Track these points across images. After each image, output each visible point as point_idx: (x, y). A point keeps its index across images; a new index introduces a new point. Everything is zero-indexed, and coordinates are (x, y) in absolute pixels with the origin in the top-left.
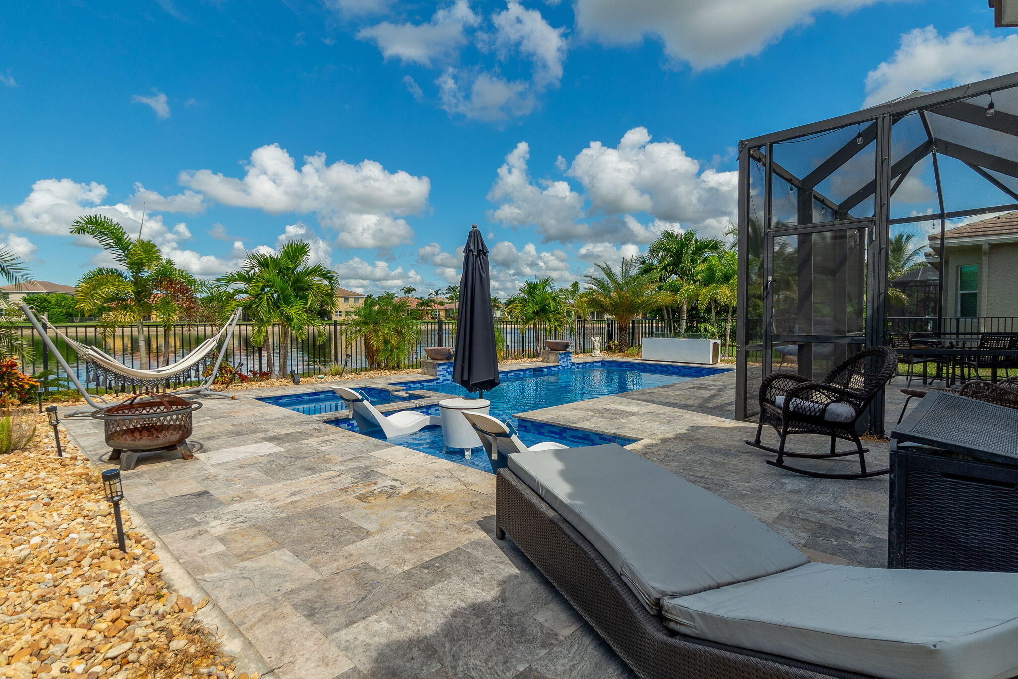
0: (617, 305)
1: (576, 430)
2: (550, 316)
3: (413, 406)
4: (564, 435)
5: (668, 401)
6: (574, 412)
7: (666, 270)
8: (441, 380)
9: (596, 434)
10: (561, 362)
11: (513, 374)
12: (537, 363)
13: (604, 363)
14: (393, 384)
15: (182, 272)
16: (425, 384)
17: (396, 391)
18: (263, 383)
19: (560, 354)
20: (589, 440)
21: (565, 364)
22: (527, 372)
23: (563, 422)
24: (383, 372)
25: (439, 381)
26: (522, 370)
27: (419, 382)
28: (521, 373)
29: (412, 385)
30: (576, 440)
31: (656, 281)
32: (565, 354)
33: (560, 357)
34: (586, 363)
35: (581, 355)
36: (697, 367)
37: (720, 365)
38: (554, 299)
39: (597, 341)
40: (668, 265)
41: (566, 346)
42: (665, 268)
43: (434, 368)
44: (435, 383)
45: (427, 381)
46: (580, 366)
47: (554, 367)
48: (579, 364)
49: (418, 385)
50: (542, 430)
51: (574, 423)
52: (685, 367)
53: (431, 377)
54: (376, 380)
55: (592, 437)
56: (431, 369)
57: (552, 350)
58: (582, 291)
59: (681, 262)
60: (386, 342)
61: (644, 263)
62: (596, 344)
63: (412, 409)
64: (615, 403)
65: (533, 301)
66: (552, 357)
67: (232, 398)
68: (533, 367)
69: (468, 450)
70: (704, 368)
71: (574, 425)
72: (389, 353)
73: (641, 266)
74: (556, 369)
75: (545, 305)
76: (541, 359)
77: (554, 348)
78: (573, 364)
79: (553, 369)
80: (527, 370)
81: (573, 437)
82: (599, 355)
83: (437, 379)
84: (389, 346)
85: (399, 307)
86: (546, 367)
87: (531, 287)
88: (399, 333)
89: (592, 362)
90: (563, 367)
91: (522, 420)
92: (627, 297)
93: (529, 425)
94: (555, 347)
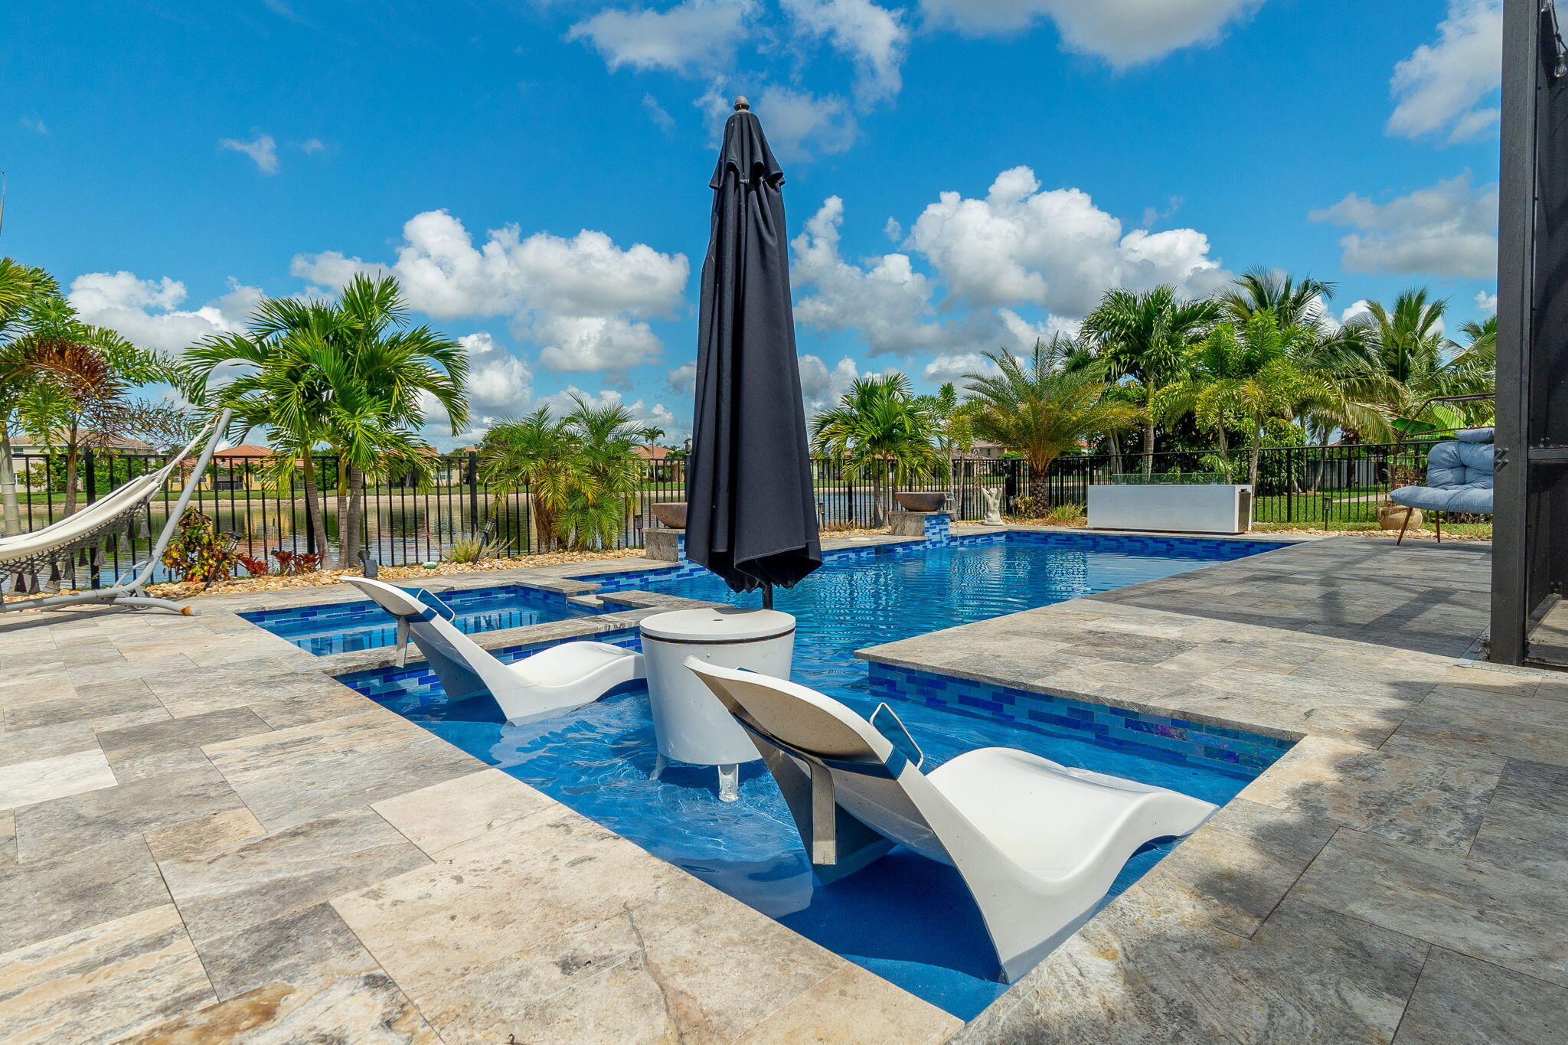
0: (1028, 427)
1: (1047, 697)
2: (904, 446)
3: (601, 627)
4: (1007, 709)
5: (1221, 608)
6: (1016, 641)
7: (1119, 361)
8: (686, 571)
9: (1116, 710)
10: (928, 535)
11: (835, 557)
12: (881, 537)
13: (1010, 535)
14: (582, 578)
15: (107, 334)
16: (652, 578)
17: (580, 593)
18: (296, 580)
19: (928, 518)
20: (1089, 727)
21: (936, 538)
22: (864, 554)
23: (1001, 674)
24: (567, 556)
25: (681, 572)
26: (853, 550)
27: (638, 574)
28: (852, 555)
29: (623, 581)
30: (1047, 727)
31: (1100, 381)
32: (936, 517)
33: (926, 524)
34: (977, 536)
35: (962, 524)
36: (1210, 541)
37: (1250, 535)
38: (911, 414)
39: (993, 494)
40: (1122, 352)
41: (940, 502)
42: (1116, 357)
43: (670, 545)
44: (673, 575)
45: (656, 572)
46: (966, 542)
47: (917, 543)
48: (963, 538)
49: (636, 581)
50: (940, 694)
51: (1037, 676)
52: (1181, 541)
53: (664, 565)
54: (544, 572)
55: (1100, 718)
56: (664, 548)
57: (910, 510)
58: (960, 403)
59: (1146, 348)
60: (573, 493)
61: (1070, 353)
62: (991, 501)
63: (598, 637)
64: (1105, 615)
65: (869, 418)
66: (911, 525)
67: (184, 613)
68: (875, 543)
69: (727, 769)
70: (1224, 542)
71: (1038, 683)
72: (579, 517)
73: (1066, 359)
74: (920, 547)
75: (894, 427)
76: (884, 530)
77: (915, 506)
78: (953, 538)
79: (914, 548)
80: (862, 549)
81: (1034, 715)
82: (997, 522)
83: (678, 568)
84: (579, 502)
85: (603, 424)
86: (901, 545)
87: (864, 392)
88: (601, 475)
89: (989, 535)
90: (934, 544)
91: (880, 666)
92: (1050, 410)
93: (900, 679)
94: (917, 505)
